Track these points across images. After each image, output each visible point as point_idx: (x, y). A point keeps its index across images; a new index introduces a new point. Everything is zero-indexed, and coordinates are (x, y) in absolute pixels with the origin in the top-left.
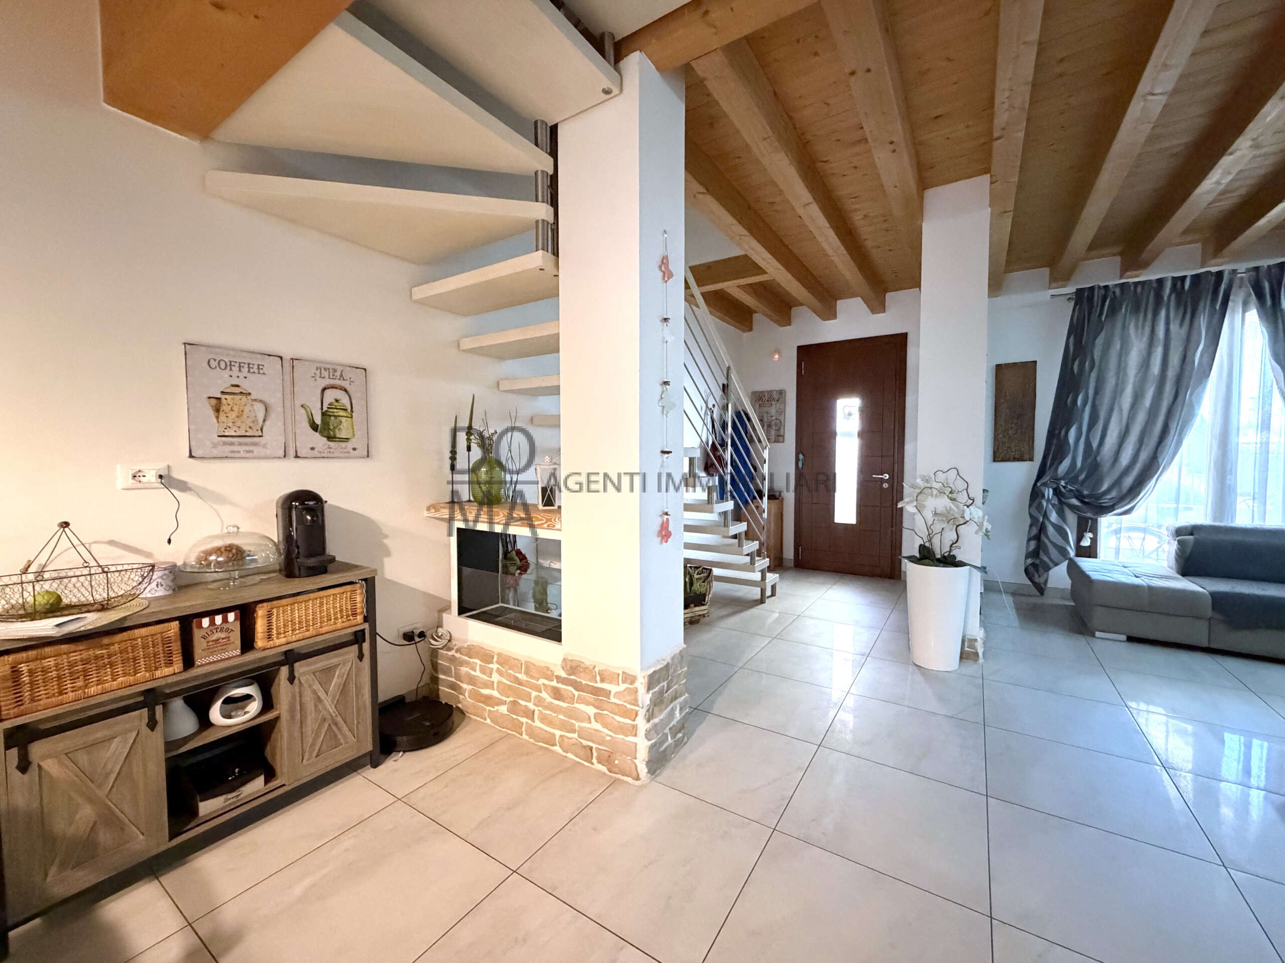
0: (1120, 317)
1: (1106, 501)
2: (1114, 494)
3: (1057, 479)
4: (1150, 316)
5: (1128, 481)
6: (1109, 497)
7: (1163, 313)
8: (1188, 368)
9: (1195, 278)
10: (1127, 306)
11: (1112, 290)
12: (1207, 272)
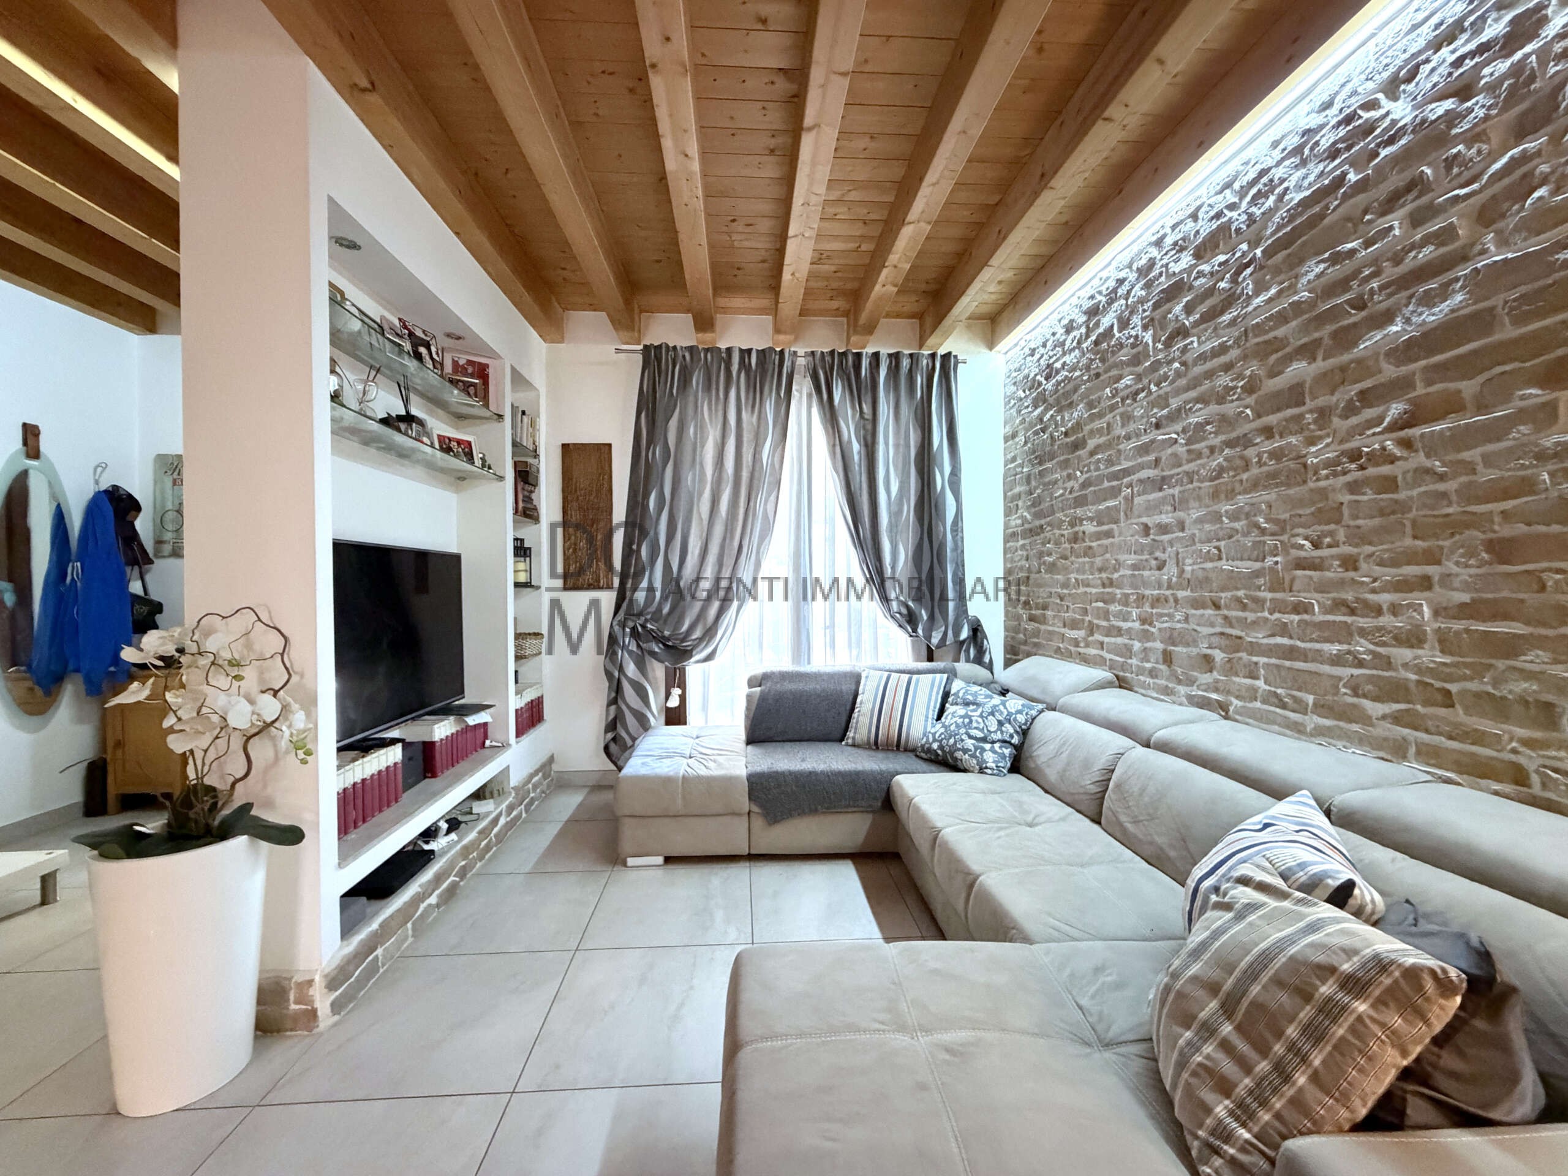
1: (687, 643)
3: (633, 615)
4: (721, 394)
6: (691, 637)
7: (734, 394)
8: (758, 466)
9: (762, 353)
10: (697, 379)
11: (680, 353)
12: (771, 349)
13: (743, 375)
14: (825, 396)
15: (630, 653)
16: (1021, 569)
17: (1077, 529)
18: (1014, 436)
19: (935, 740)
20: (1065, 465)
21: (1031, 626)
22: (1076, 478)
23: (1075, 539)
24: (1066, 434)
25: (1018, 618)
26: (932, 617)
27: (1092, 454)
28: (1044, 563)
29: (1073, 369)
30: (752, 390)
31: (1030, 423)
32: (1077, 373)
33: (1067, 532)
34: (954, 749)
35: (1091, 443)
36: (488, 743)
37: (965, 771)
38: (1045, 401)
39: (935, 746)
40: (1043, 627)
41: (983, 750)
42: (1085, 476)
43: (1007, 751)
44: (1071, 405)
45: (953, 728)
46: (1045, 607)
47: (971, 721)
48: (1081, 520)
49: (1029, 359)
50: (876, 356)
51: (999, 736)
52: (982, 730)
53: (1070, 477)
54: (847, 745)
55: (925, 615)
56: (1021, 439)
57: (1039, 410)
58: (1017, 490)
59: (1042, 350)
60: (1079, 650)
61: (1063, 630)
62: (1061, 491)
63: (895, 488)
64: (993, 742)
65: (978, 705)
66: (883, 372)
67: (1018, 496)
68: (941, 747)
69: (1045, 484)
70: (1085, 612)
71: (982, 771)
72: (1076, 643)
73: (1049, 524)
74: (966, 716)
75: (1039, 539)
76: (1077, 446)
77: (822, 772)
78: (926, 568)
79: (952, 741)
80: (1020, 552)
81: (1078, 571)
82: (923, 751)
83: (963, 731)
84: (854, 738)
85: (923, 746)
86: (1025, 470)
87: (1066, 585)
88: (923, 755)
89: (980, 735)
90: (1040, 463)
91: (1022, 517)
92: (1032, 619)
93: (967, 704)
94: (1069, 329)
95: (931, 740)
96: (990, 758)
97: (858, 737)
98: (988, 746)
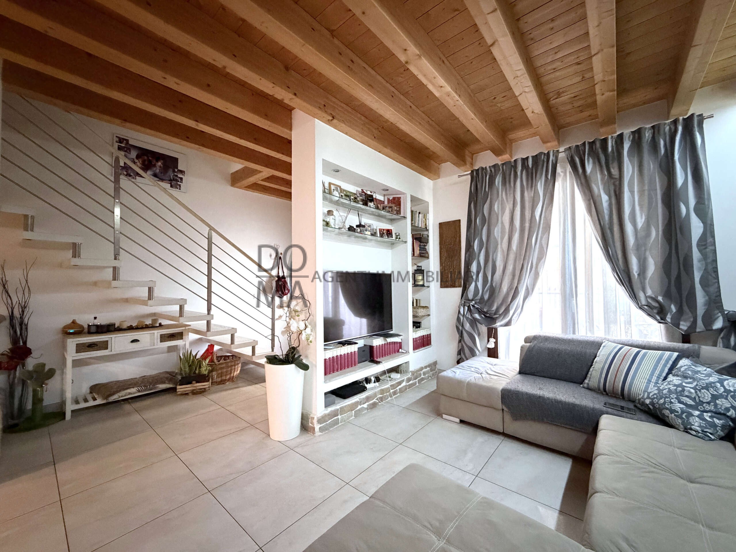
0: (496, 189)
3: (469, 300)
7: (519, 182)
9: (535, 158)
10: (498, 180)
11: (488, 169)
12: (541, 153)
13: (524, 172)
14: (580, 170)
15: (467, 319)
19: (648, 397)
30: (530, 178)
34: (662, 407)
36: (400, 350)
37: (670, 426)
39: (648, 401)
41: (690, 415)
43: (719, 422)
45: (665, 392)
47: (683, 390)
50: (621, 136)
51: (711, 407)
52: (694, 399)
54: (584, 387)
55: (673, 308)
63: (640, 221)
64: (704, 411)
66: (627, 145)
68: (652, 403)
71: (687, 430)
74: (681, 386)
77: (548, 398)
78: (674, 273)
79: (662, 401)
82: (639, 403)
83: (674, 396)
84: (588, 384)
85: (639, 400)
88: (638, 405)
89: (691, 402)
95: (646, 396)
96: (696, 423)
97: (591, 384)
98: (697, 413)
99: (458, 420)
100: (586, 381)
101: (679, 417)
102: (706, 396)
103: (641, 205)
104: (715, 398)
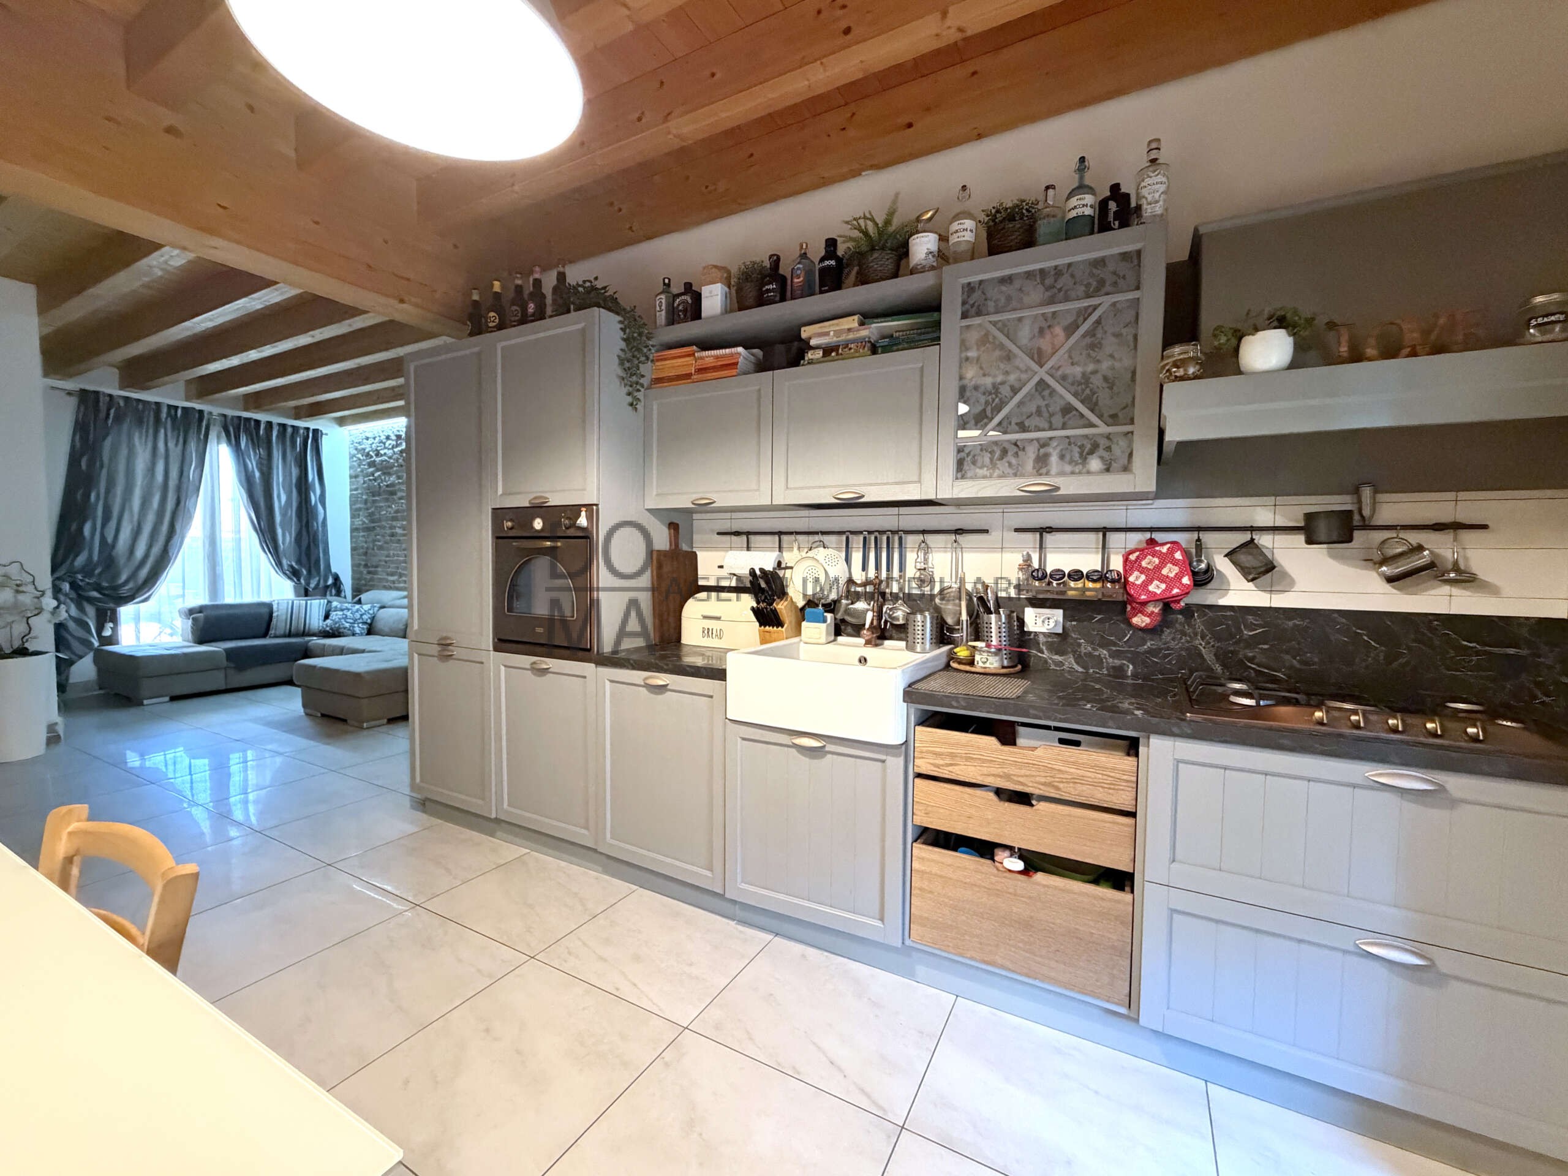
0: (125, 427)
1: (124, 591)
2: (131, 585)
3: (72, 572)
4: (151, 431)
5: (144, 573)
6: (127, 588)
7: (162, 431)
8: (184, 480)
9: (185, 412)
10: (130, 419)
11: (116, 400)
12: (194, 409)
13: (170, 421)
16: (362, 547)
17: (394, 531)
18: (356, 477)
19: (326, 627)
20: (387, 500)
21: (368, 577)
22: (392, 507)
23: (392, 535)
24: (387, 486)
25: (361, 573)
26: (309, 572)
27: (400, 498)
28: (376, 545)
29: (390, 458)
30: (177, 431)
31: (367, 474)
32: (392, 461)
33: (388, 531)
34: (339, 628)
35: (400, 494)
37: (344, 636)
38: (375, 466)
39: (328, 629)
40: (375, 576)
41: (354, 627)
42: (397, 508)
43: (365, 627)
44: (390, 474)
45: (337, 620)
46: (376, 567)
47: (345, 617)
48: (395, 527)
49: (365, 441)
50: (270, 423)
51: (361, 621)
53: (390, 507)
54: (270, 637)
56: (361, 480)
57: (371, 470)
58: (358, 506)
59: (373, 441)
60: (396, 585)
61: (386, 577)
62: (385, 512)
63: (284, 498)
64: (358, 624)
65: (348, 609)
66: (275, 433)
67: (360, 509)
68: (331, 629)
69: (376, 507)
70: (398, 568)
71: (354, 635)
72: (394, 582)
73: (378, 526)
74: (343, 614)
75: (373, 534)
76: (393, 493)
78: (305, 544)
79: (337, 625)
80: (361, 539)
81: (394, 549)
82: (320, 632)
83: (343, 620)
86: (364, 497)
87: (387, 556)
88: (321, 634)
89: (352, 621)
90: (374, 496)
91: (362, 520)
92: (369, 573)
93: (342, 610)
94: (388, 438)
95: (323, 627)
96: (357, 630)
97: (278, 633)
98: (356, 625)
99: (167, 699)
100: (272, 632)
101: (349, 630)
102: (358, 616)
103: (283, 487)
104: (361, 615)
